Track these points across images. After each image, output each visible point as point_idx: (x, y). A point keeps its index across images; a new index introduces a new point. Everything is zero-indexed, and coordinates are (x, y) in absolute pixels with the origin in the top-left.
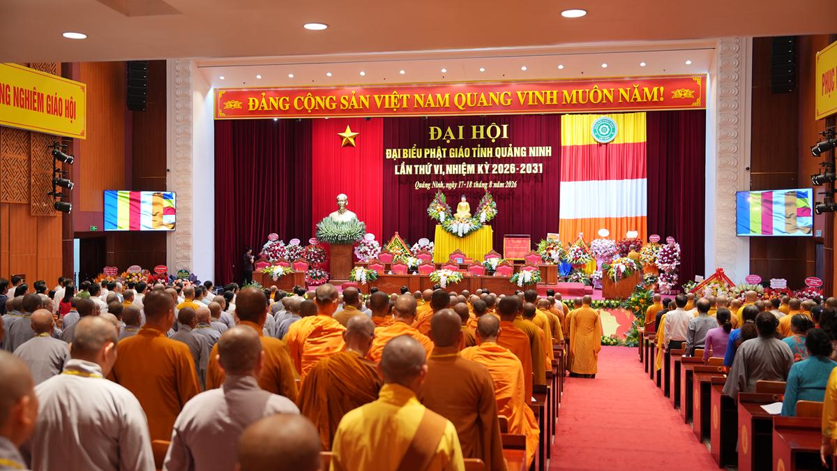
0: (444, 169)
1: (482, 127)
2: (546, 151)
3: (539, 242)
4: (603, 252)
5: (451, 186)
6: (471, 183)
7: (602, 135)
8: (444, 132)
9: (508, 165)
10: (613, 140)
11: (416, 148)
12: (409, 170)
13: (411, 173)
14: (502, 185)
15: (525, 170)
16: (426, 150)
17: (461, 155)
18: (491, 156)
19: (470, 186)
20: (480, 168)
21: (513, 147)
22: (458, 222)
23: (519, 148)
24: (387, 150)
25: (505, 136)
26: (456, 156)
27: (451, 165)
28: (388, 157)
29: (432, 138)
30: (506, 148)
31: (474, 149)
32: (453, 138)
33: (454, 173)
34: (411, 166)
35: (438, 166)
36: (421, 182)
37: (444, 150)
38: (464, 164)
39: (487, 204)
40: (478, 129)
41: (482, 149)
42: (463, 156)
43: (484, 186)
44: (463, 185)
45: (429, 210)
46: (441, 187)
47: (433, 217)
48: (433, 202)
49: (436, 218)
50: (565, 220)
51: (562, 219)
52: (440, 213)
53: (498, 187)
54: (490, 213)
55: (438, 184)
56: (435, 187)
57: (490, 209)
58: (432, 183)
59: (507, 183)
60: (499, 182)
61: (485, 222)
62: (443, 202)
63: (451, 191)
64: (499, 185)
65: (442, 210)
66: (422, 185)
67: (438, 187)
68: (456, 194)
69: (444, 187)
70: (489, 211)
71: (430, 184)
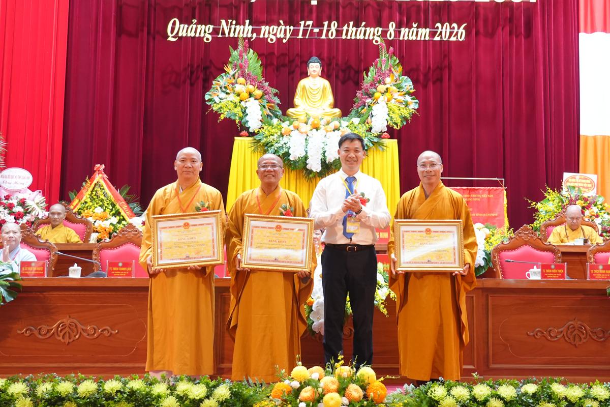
3: (540, 198)
5: (276, 33)
6: (334, 25)
14: (424, 33)
19: (333, 35)
22: (305, 128)
36: (186, 20)
39: (388, 80)
43: (373, 34)
44: (312, 30)
45: (210, 97)
46: (245, 36)
47: (222, 117)
48: (223, 74)
49: (233, 118)
50: (595, 138)
51: (586, 137)
52: (247, 105)
53: (414, 38)
54: (398, 104)
55: (238, 27)
56: (227, 36)
57: (396, 95)
58: (220, 23)
59: (438, 28)
60: (415, 25)
61: (387, 132)
62: (253, 75)
63: (274, 53)
64: (417, 34)
65: (250, 95)
66: (188, 28)
67: (236, 36)
68: (287, 61)
69: (255, 35)
70: (393, 101)
71: (212, 27)
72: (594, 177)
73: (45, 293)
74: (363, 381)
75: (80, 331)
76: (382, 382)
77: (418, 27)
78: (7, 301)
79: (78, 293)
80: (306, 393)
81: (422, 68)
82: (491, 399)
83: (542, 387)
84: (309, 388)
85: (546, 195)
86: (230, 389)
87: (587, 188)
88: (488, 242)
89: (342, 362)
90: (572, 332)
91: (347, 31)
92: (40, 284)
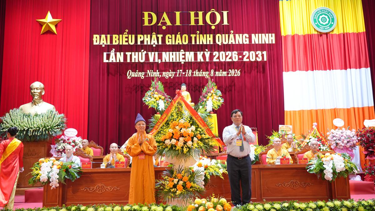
0: (160, 57)
1: (200, 13)
2: (269, 39)
3: (271, 135)
4: (345, 142)
5: (168, 75)
6: (190, 71)
7: (322, 25)
8: (159, 18)
9: (230, 53)
10: (333, 31)
11: (128, 33)
12: (120, 57)
13: (122, 61)
14: (225, 74)
15: (249, 58)
16: (139, 36)
17: (179, 42)
18: (212, 43)
19: (190, 75)
20: (200, 55)
21: (234, 34)
23: (241, 35)
24: (95, 36)
25: (225, 23)
26: (173, 43)
27: (168, 53)
28: (95, 43)
29: (146, 23)
30: (227, 35)
31: (193, 36)
32: (169, 23)
33: (171, 61)
34: (122, 53)
35: (153, 53)
36: (134, 71)
37: (160, 36)
38: (182, 52)
39: (212, 91)
40: (196, 15)
41: (201, 35)
42: (181, 43)
43: (205, 74)
44: (182, 73)
45: (144, 100)
46: (157, 76)
47: (150, 107)
48: (149, 91)
49: (154, 107)
50: (290, 112)
51: (287, 112)
52: (159, 102)
53: (221, 75)
54: (216, 101)
55: (154, 73)
56: (150, 76)
57: (215, 97)
58: (147, 72)
59: (230, 71)
60: (221, 71)
61: (212, 111)
62: (160, 91)
63: (167, 82)
64: (222, 74)
65: (160, 98)
66: (135, 74)
67: (153, 76)
68: (172, 85)
69: (160, 76)
70: (214, 99)
71: (144, 73)
72: (291, 127)
73: (91, 175)
74: (222, 204)
75: (105, 188)
76: (229, 204)
77: (222, 71)
78: (78, 178)
79: (104, 174)
80: (201, 208)
81: (224, 87)
82: (271, 209)
83: (291, 204)
84: (202, 207)
85: (273, 133)
86: (172, 208)
87: (288, 130)
88: (256, 151)
89: (214, 196)
90: (293, 184)
91: (195, 73)
92: (90, 171)
